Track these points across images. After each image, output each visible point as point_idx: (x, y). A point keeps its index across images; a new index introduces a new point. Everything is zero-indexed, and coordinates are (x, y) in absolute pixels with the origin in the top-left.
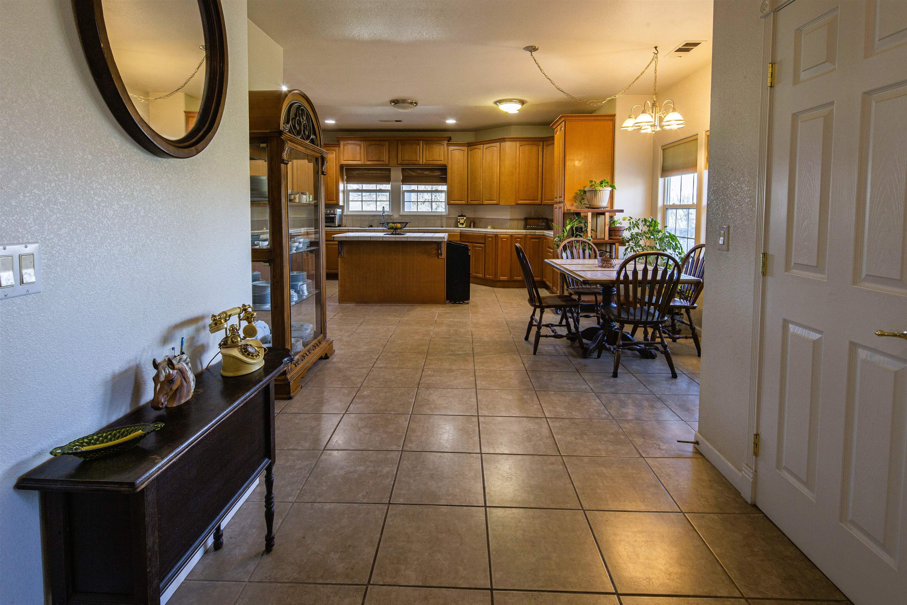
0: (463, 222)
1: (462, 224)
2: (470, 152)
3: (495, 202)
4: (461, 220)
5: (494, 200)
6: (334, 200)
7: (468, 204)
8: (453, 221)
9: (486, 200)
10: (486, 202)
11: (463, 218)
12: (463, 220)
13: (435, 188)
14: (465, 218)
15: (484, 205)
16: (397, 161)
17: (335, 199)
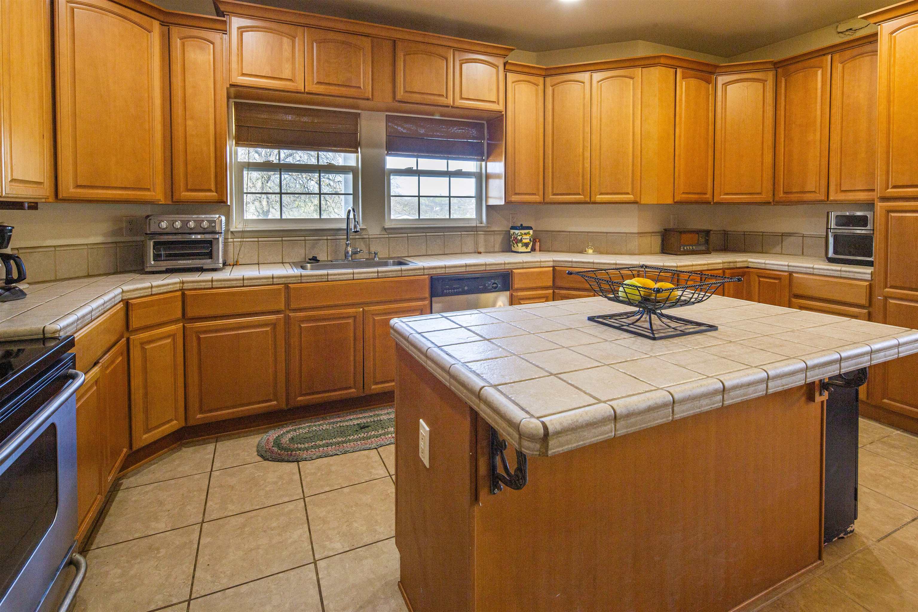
0: (528, 241)
1: (526, 245)
2: (549, 90)
3: (630, 197)
4: (525, 237)
5: (628, 194)
6: (210, 190)
7: (547, 200)
8: (499, 239)
9: (601, 194)
10: (600, 198)
11: (529, 233)
12: (528, 237)
13: (455, 165)
14: (531, 232)
15: (595, 203)
16: (394, 93)
17: (213, 187)
